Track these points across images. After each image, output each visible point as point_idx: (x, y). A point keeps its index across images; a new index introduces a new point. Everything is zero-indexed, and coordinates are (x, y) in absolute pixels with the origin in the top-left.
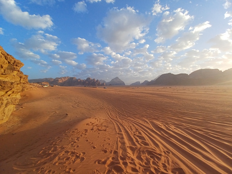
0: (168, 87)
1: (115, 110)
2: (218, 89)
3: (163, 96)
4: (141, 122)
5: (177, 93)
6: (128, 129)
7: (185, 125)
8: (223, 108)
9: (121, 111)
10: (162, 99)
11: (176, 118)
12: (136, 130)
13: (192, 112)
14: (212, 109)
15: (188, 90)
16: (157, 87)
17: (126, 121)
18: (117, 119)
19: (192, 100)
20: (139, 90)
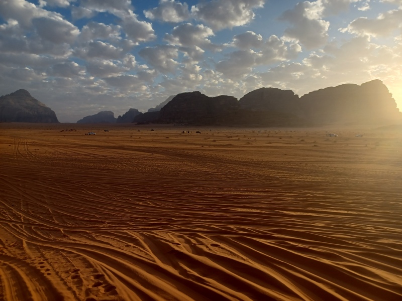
0: (193, 131)
1: (14, 215)
2: (291, 137)
3: (180, 155)
4: (116, 245)
5: (214, 146)
6: (65, 283)
7: (235, 229)
8: (301, 177)
9: (39, 218)
10: (177, 163)
11: (214, 214)
12: (97, 281)
13: (246, 193)
14: (283, 181)
15: (237, 138)
16: (165, 131)
17: (57, 251)
18: (18, 252)
19: (245, 164)
20: (111, 138)
